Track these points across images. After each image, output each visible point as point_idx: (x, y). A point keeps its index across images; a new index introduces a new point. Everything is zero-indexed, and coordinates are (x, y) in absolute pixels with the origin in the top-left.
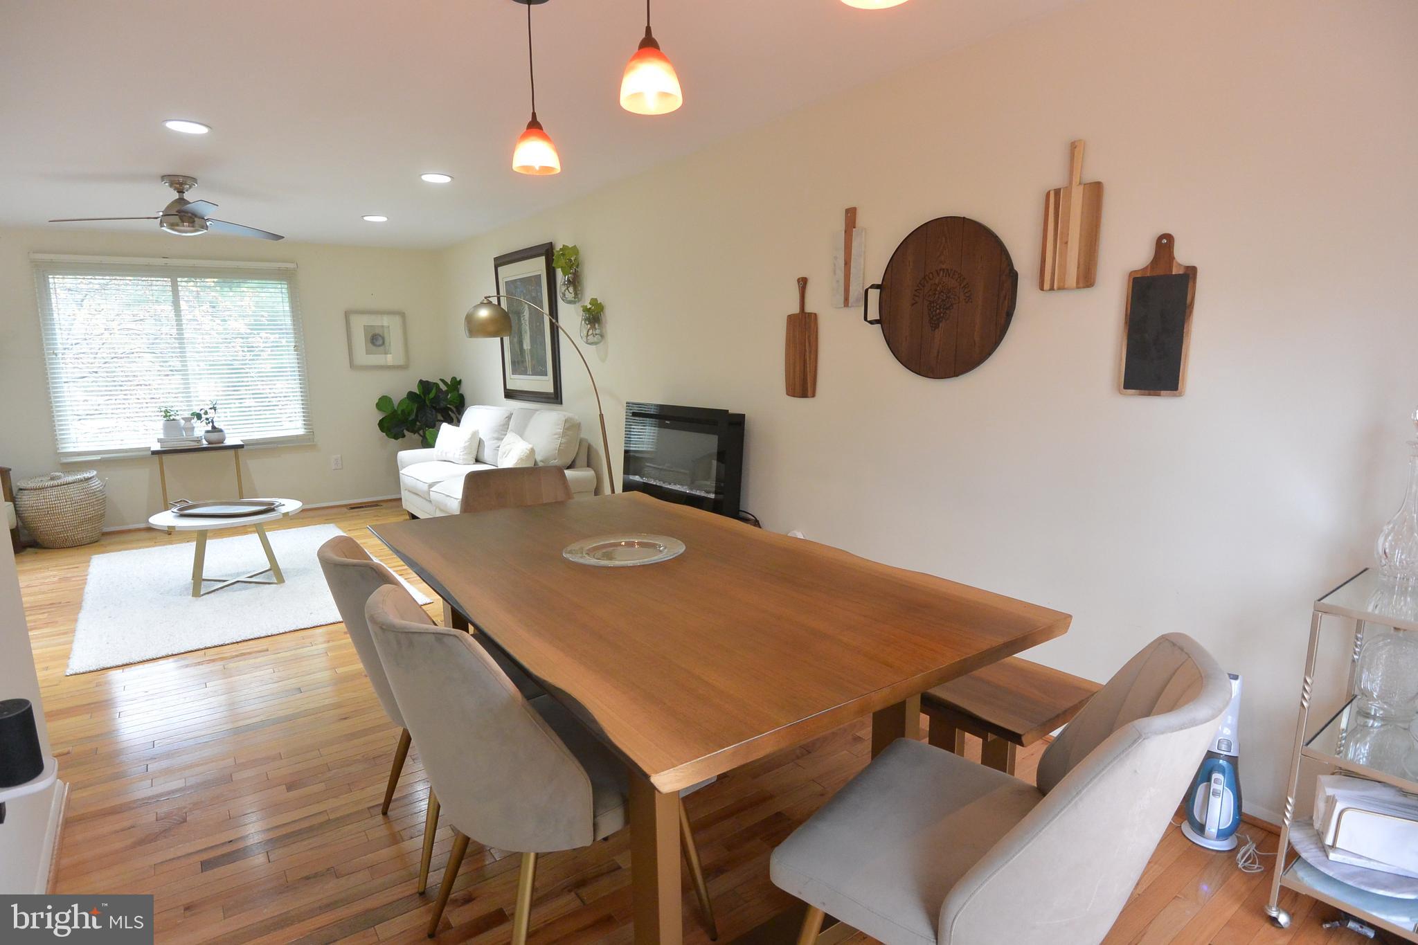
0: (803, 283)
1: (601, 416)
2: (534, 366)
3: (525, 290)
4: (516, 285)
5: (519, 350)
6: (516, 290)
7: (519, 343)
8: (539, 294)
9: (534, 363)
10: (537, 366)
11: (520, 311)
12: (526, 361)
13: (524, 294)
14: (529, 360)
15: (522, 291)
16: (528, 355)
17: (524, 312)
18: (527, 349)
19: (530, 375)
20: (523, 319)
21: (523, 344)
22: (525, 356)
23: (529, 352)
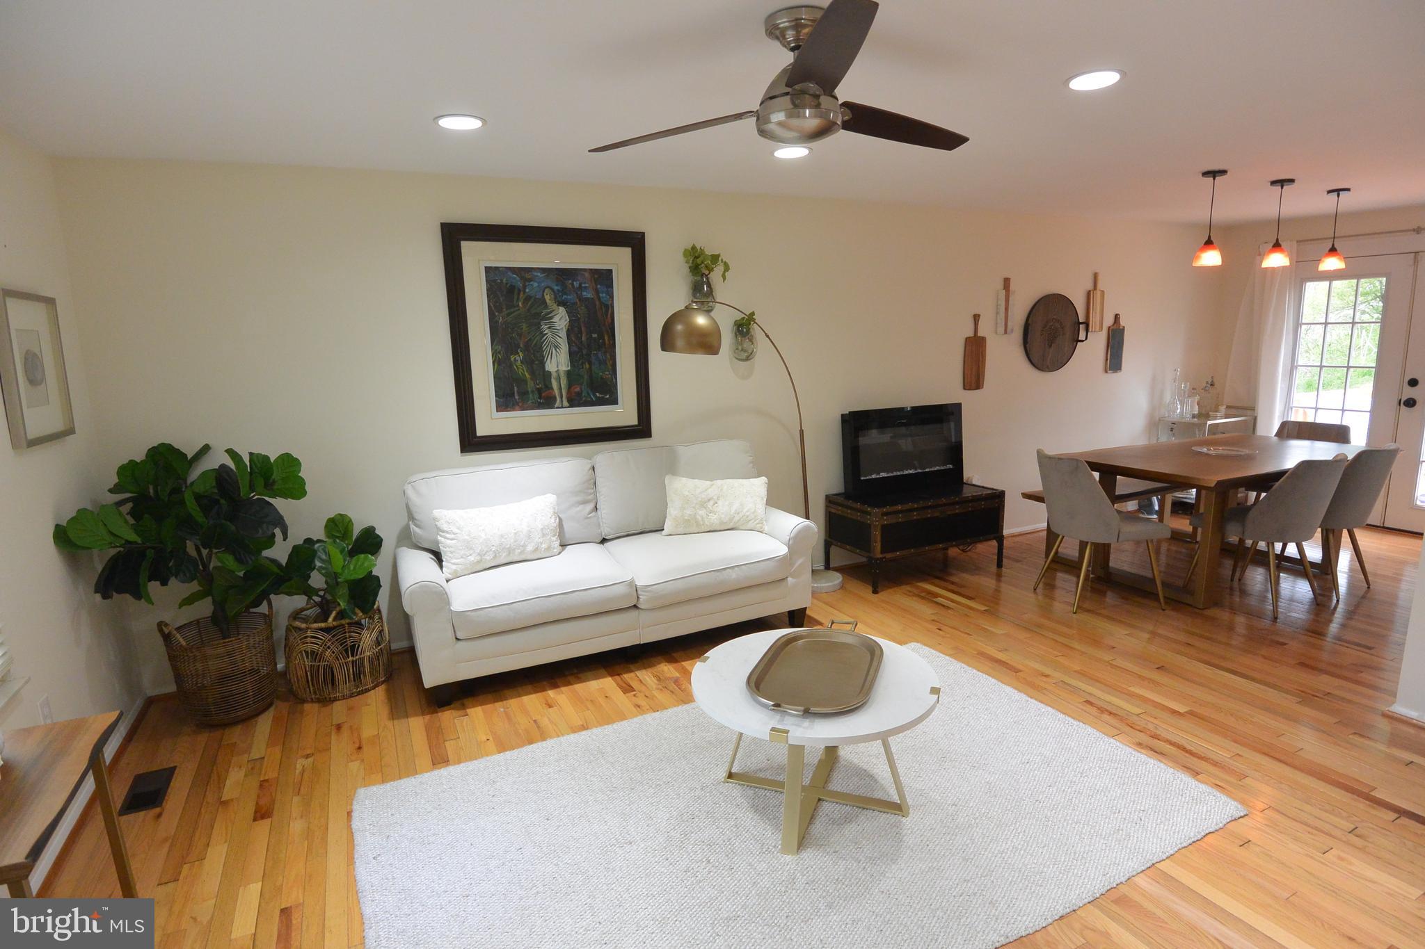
0: (976, 318)
1: (802, 432)
2: (579, 394)
3: (557, 285)
4: (527, 276)
5: (526, 374)
6: (527, 284)
7: (528, 362)
8: (604, 295)
9: (578, 389)
10: (588, 394)
11: (538, 316)
12: (552, 388)
13: (553, 291)
14: (563, 386)
15: (548, 287)
16: (558, 378)
17: (551, 318)
18: (558, 370)
19: (562, 407)
20: (549, 328)
21: (542, 364)
22: (550, 382)
23: (562, 374)
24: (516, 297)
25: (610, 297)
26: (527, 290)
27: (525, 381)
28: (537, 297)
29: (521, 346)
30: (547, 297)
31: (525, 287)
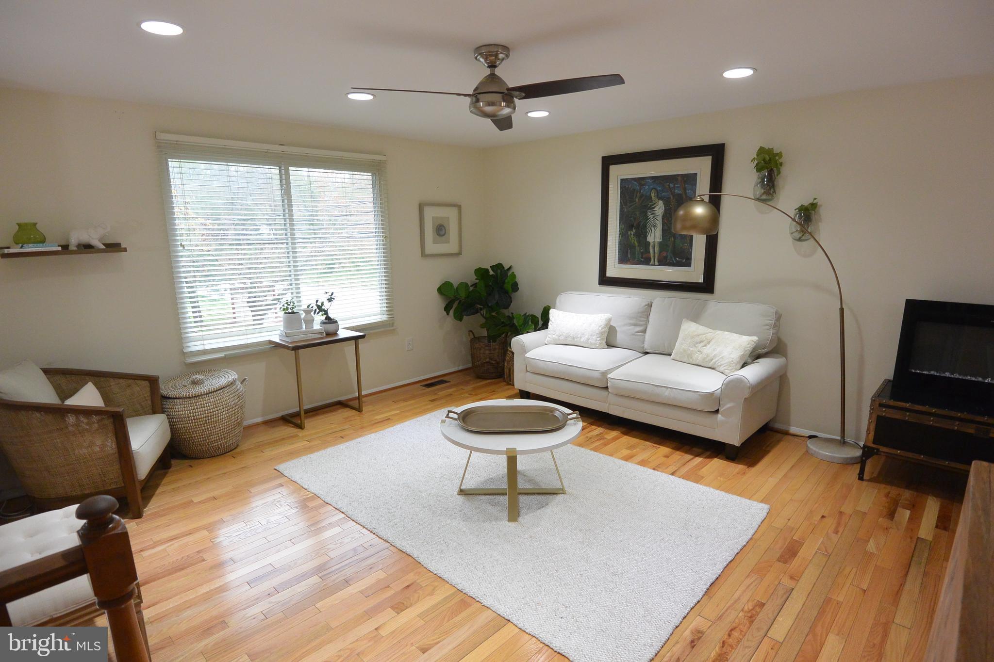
1: (842, 310)
2: (666, 258)
3: (659, 187)
4: (643, 182)
5: (636, 243)
6: (642, 187)
7: (638, 235)
8: (690, 191)
9: (665, 255)
10: (671, 258)
11: (646, 206)
12: (649, 252)
13: (657, 191)
14: (656, 252)
15: (654, 188)
16: (654, 247)
17: (654, 208)
18: (654, 241)
19: (654, 265)
20: (652, 214)
21: (646, 237)
22: (649, 248)
23: (656, 244)
24: (635, 196)
25: (694, 192)
26: (642, 191)
27: (634, 247)
28: (647, 195)
29: (635, 225)
30: (653, 195)
31: (641, 189)
